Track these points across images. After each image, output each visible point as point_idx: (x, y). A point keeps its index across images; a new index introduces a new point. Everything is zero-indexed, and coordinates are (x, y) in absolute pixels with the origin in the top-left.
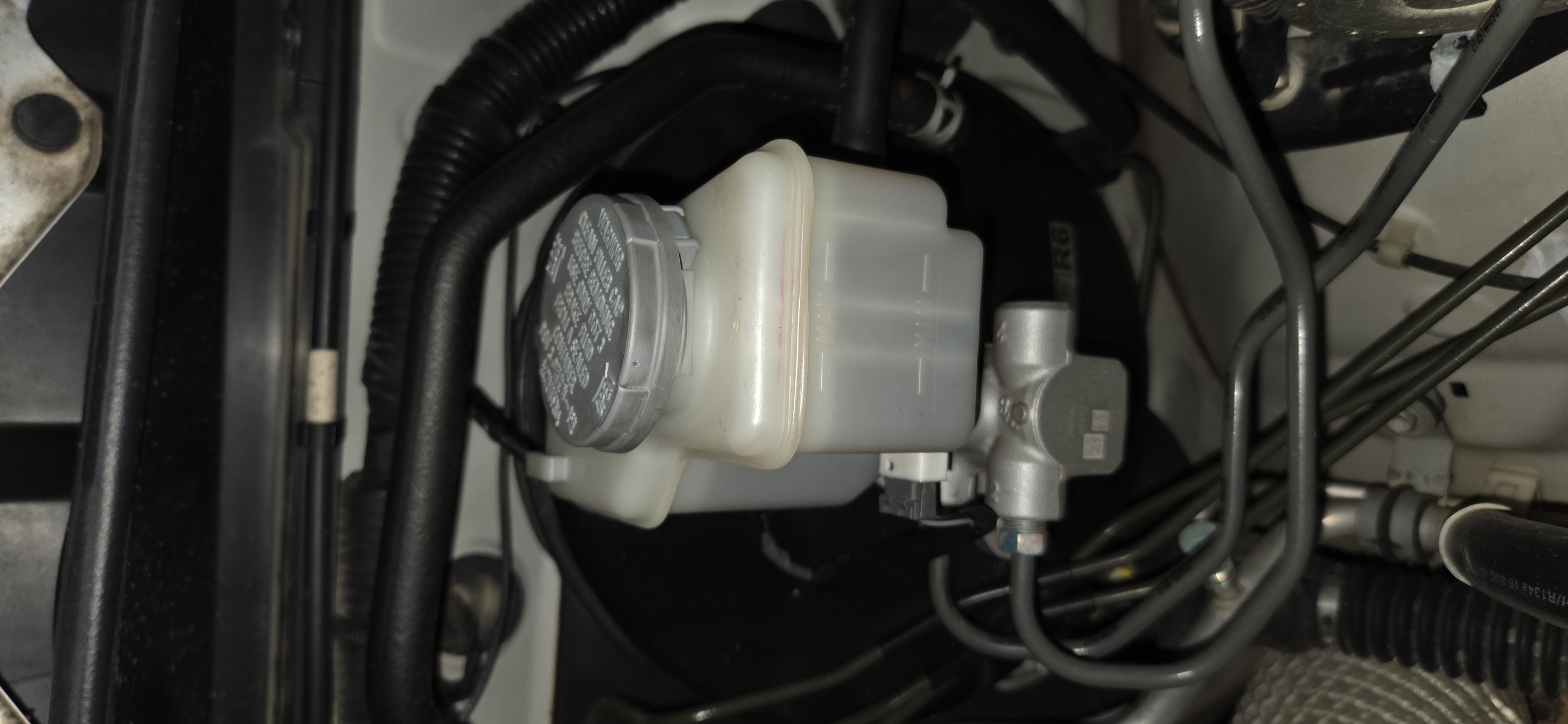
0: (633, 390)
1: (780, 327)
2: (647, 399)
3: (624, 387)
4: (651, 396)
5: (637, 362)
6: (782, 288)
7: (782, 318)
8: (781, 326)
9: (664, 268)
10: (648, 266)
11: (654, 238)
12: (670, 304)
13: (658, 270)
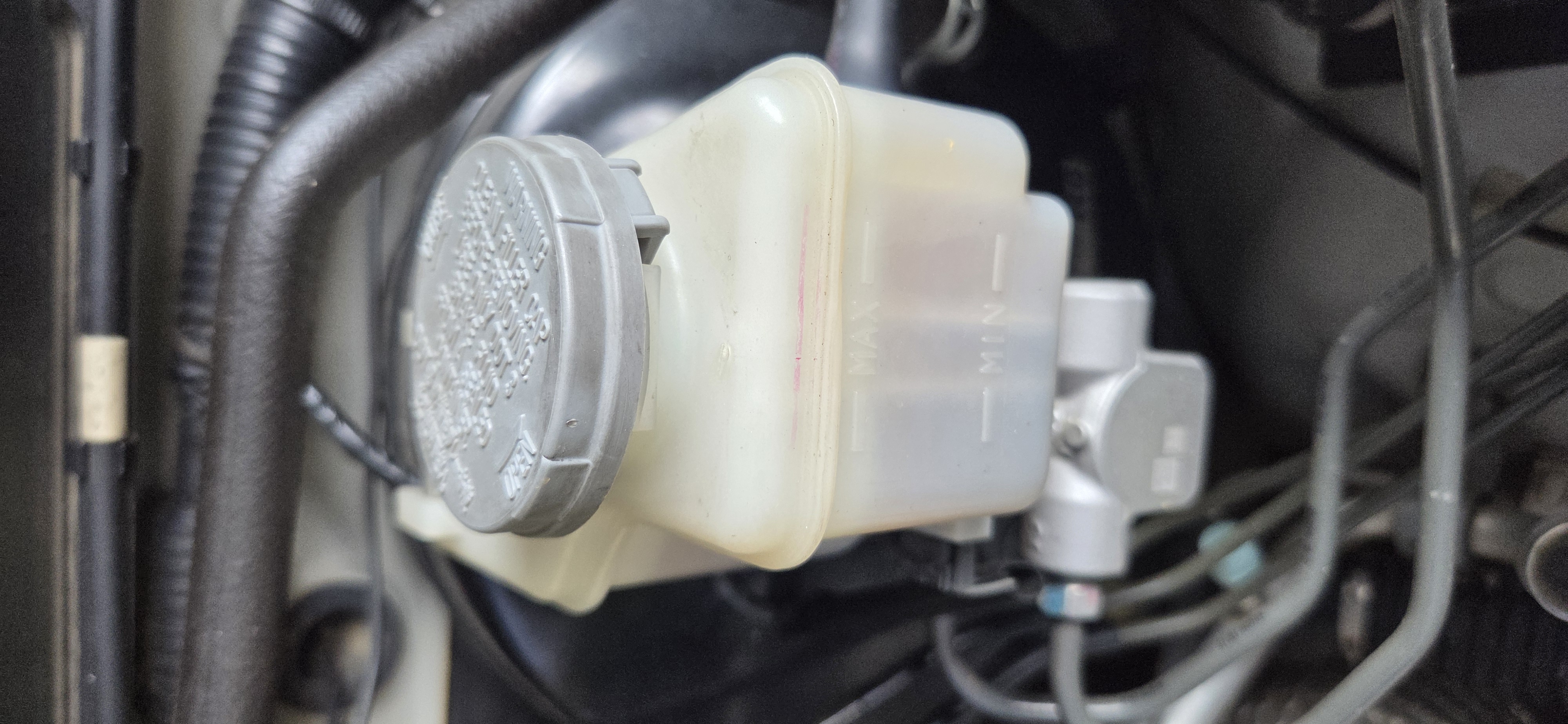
0: (566, 462)
1: (798, 359)
2: (588, 474)
3: (553, 458)
4: (593, 470)
5: (573, 420)
6: (802, 297)
7: (800, 343)
8: (799, 357)
9: (614, 266)
10: (590, 263)
11: (596, 215)
12: (625, 326)
13: (606, 270)
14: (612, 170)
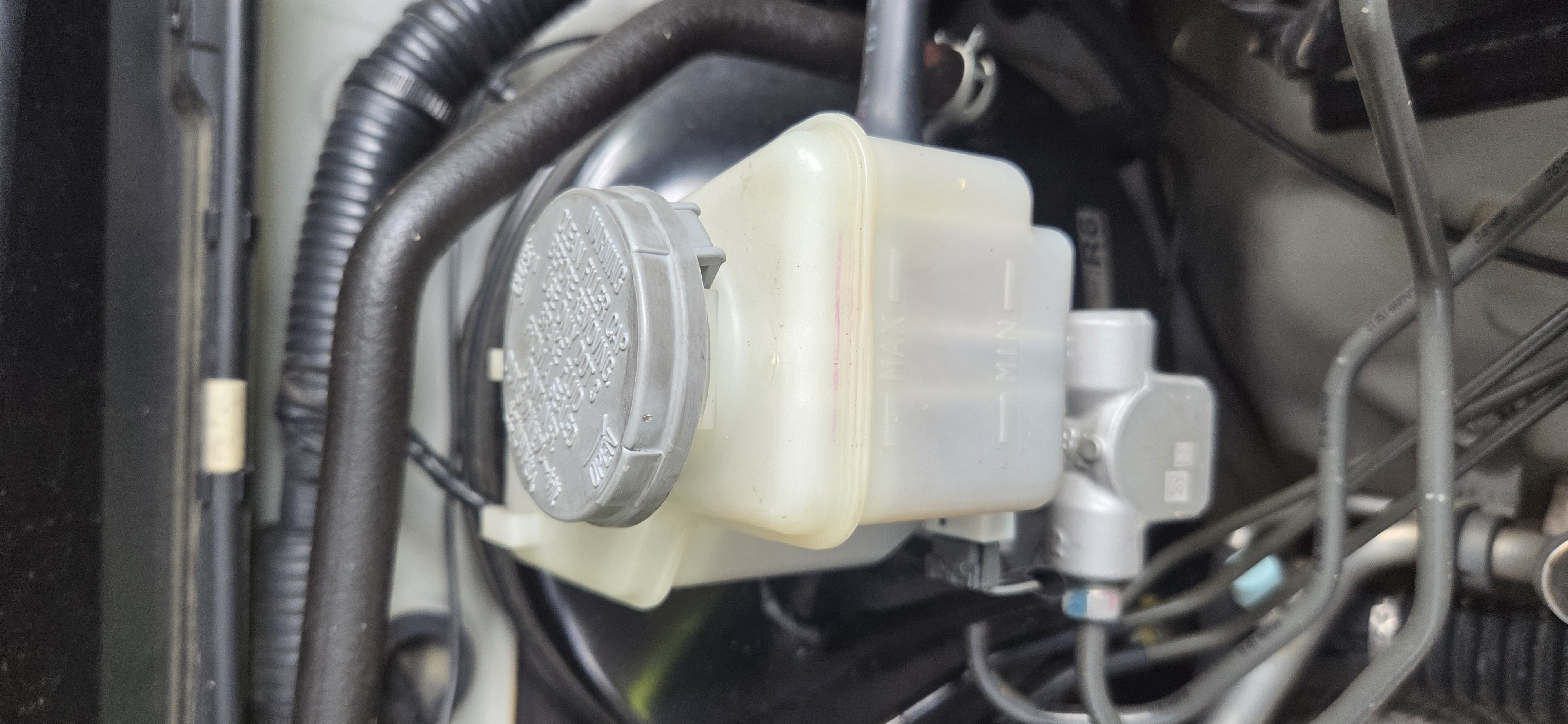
0: (643, 452)
1: (836, 364)
2: (661, 463)
3: (632, 449)
4: (665, 459)
5: (649, 415)
6: (838, 312)
7: (838, 351)
8: (837, 362)
9: (681, 288)
10: (661, 285)
11: (666, 247)
12: (691, 336)
13: (674, 291)
14: (676, 211)
